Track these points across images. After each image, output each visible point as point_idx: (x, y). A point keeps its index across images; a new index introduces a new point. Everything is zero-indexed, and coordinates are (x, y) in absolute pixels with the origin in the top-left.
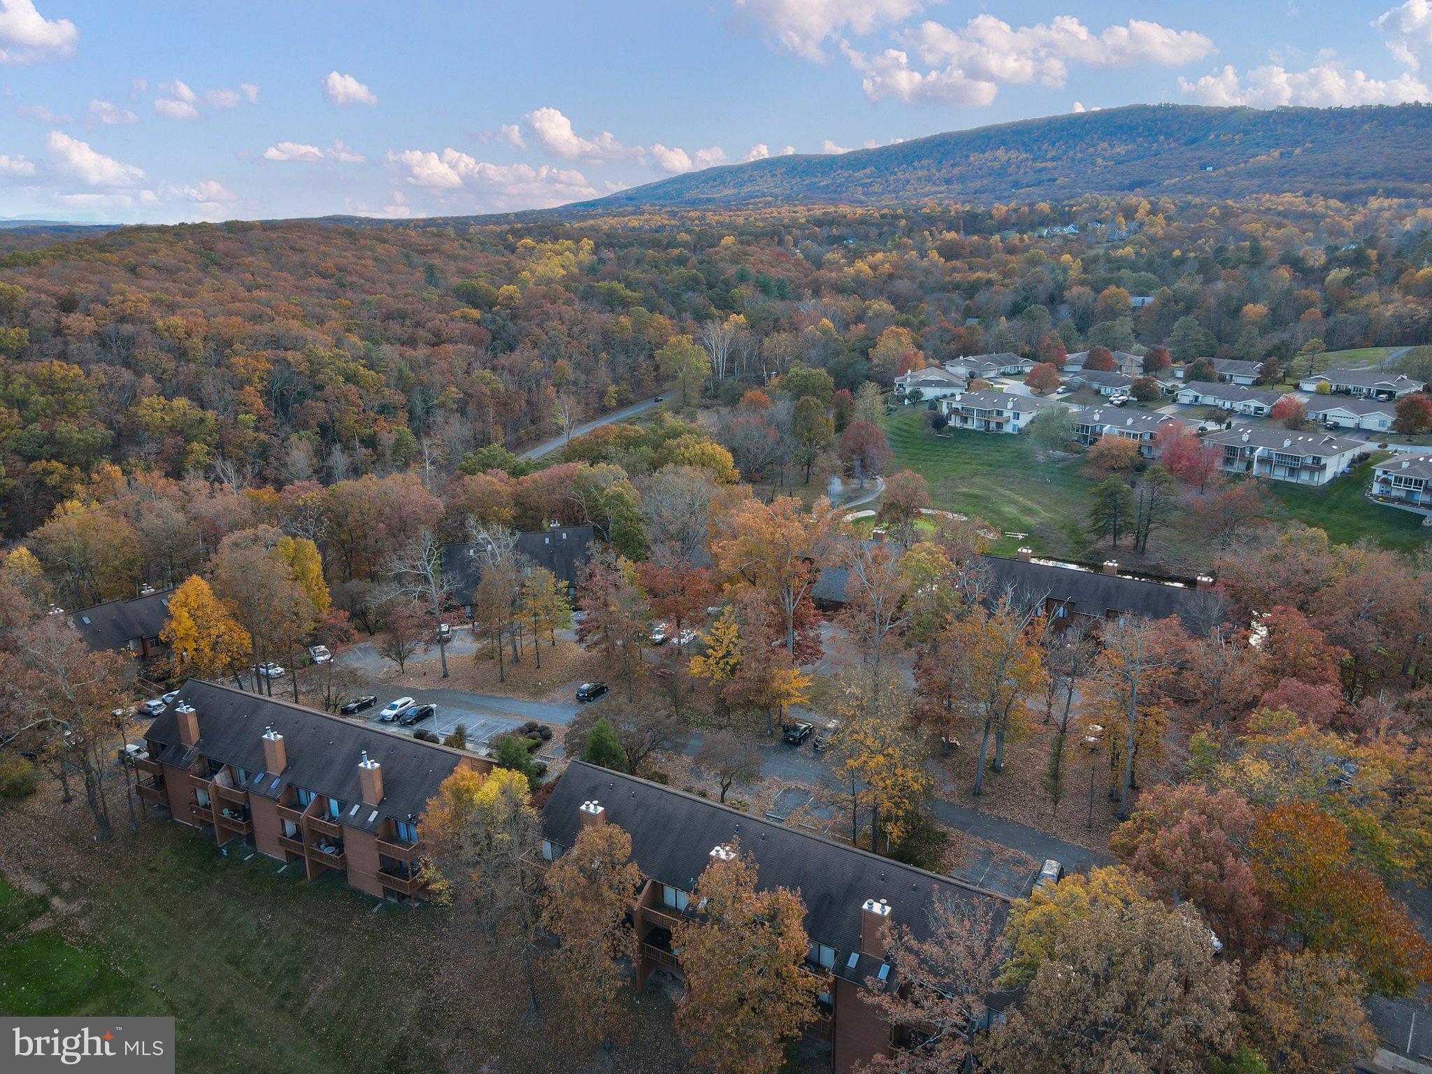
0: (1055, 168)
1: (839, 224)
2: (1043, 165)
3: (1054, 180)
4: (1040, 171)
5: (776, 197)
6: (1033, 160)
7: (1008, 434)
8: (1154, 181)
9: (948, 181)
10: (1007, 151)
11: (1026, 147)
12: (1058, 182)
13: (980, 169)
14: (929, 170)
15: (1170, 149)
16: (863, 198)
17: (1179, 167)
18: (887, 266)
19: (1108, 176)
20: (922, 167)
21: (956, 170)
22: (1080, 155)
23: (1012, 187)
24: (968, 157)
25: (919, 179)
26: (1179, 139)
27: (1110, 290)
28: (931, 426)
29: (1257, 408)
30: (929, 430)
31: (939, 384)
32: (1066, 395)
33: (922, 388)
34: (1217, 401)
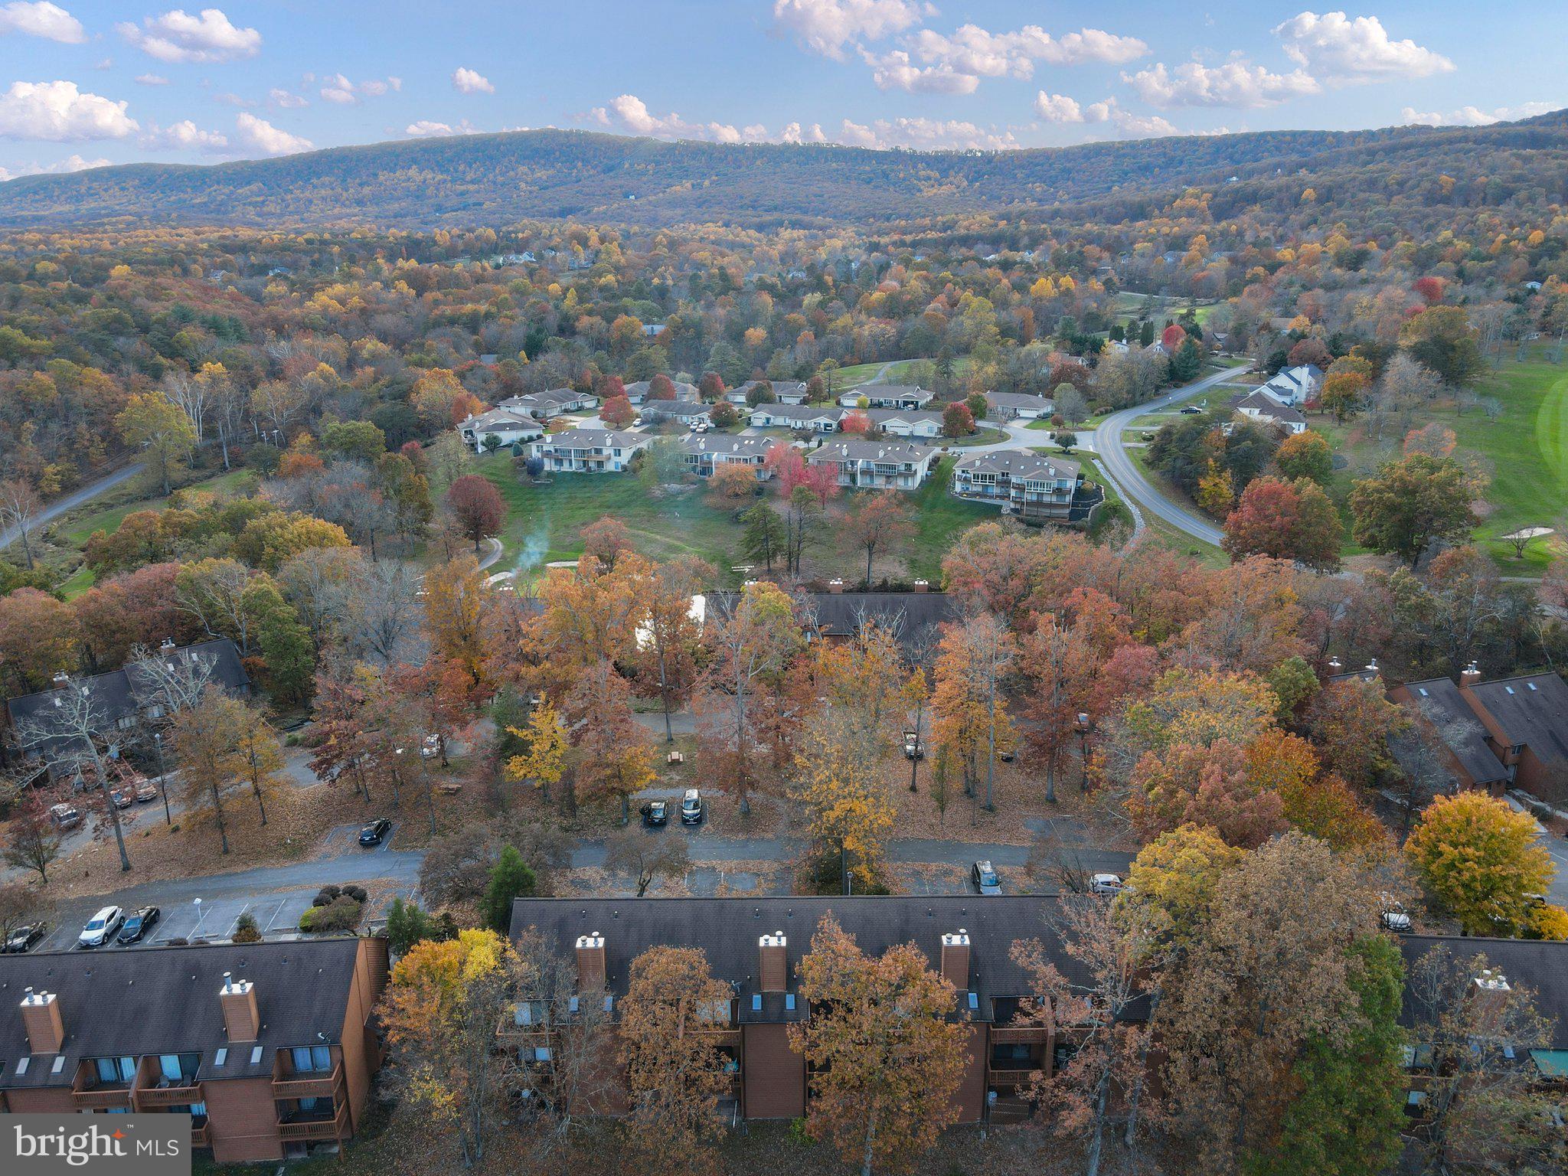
0: (478, 192)
1: (254, 249)
2: (463, 188)
3: (481, 204)
4: (462, 194)
5: (140, 216)
6: (451, 181)
7: (611, 473)
8: (582, 209)
9: (360, 202)
10: (421, 171)
11: (441, 167)
12: (485, 206)
13: (395, 190)
14: (333, 189)
15: (591, 176)
16: (259, 219)
17: (604, 195)
18: (356, 299)
19: (536, 201)
20: (323, 185)
21: (366, 190)
22: (500, 179)
23: (436, 211)
24: (376, 175)
25: (324, 199)
26: (597, 166)
27: (622, 319)
28: (526, 473)
29: (826, 425)
30: (523, 477)
31: (513, 427)
32: (644, 427)
33: (496, 434)
34: (788, 421)
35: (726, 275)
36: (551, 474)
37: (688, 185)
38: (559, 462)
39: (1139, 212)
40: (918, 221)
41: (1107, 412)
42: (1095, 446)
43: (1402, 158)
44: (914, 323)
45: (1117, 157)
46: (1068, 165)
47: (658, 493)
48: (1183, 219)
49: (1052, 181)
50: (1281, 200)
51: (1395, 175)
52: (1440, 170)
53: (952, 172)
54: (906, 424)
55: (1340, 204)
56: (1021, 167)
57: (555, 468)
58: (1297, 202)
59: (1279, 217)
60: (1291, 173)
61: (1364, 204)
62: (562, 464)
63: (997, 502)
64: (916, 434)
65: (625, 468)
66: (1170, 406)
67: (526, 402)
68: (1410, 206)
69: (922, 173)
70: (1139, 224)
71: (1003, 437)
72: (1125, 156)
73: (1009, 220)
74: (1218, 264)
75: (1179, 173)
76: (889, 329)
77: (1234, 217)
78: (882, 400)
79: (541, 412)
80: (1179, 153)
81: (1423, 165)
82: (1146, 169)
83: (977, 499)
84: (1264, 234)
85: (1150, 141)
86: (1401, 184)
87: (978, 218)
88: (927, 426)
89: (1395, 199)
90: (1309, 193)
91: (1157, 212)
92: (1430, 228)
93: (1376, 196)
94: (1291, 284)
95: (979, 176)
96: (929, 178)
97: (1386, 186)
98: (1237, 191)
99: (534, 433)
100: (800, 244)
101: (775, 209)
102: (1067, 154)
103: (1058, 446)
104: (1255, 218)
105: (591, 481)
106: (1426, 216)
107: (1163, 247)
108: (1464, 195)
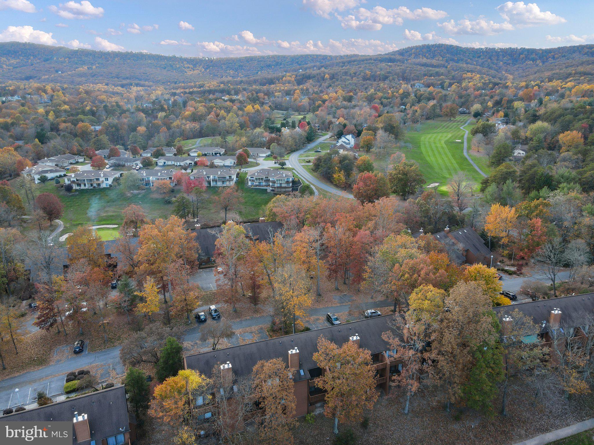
7: (104, 188)
8: (36, 77)
17: (46, 71)
19: (13, 73)
26: (40, 58)
27: (81, 124)
28: (64, 191)
29: (190, 163)
30: (63, 192)
31: (51, 171)
32: (111, 168)
33: (44, 175)
34: (173, 163)
35: (119, 105)
36: (76, 190)
37: (86, 68)
38: (79, 185)
39: (271, 82)
40: (189, 84)
41: (289, 153)
42: (291, 165)
43: (353, 65)
44: (205, 123)
45: (258, 61)
46: (242, 64)
47: (129, 195)
48: (287, 84)
49: (236, 70)
50: (318, 78)
51: (352, 71)
52: (365, 69)
53: (198, 66)
54: (221, 161)
55: (337, 80)
56: (224, 64)
57: (78, 188)
58: (323, 79)
59: (319, 84)
60: (319, 69)
61: (345, 80)
62: (80, 186)
63: (265, 188)
64: (225, 165)
65: (111, 186)
66: (309, 150)
67: (52, 161)
68: (359, 81)
69: (186, 65)
70: (272, 86)
71: (257, 164)
72: (261, 61)
73: (224, 84)
74: (305, 101)
75: (281, 68)
76: (196, 126)
77: (304, 84)
78: (206, 153)
79: (60, 164)
80: (280, 61)
81: (360, 67)
82: (269, 66)
83: (258, 187)
84: (316, 90)
85: (269, 56)
86: (355, 73)
87: (213, 83)
88: (230, 162)
89: (354, 78)
90: (327, 76)
91: (277, 82)
92: (366, 89)
93: (348, 78)
94: (332, 107)
95: (208, 67)
96: (189, 68)
97: (350, 74)
98: (303, 75)
99: (62, 174)
100: (142, 93)
101: (127, 78)
102: (240, 60)
103: (280, 166)
104: (311, 84)
105: (97, 192)
106: (364, 85)
107: (285, 94)
108: (374, 78)
